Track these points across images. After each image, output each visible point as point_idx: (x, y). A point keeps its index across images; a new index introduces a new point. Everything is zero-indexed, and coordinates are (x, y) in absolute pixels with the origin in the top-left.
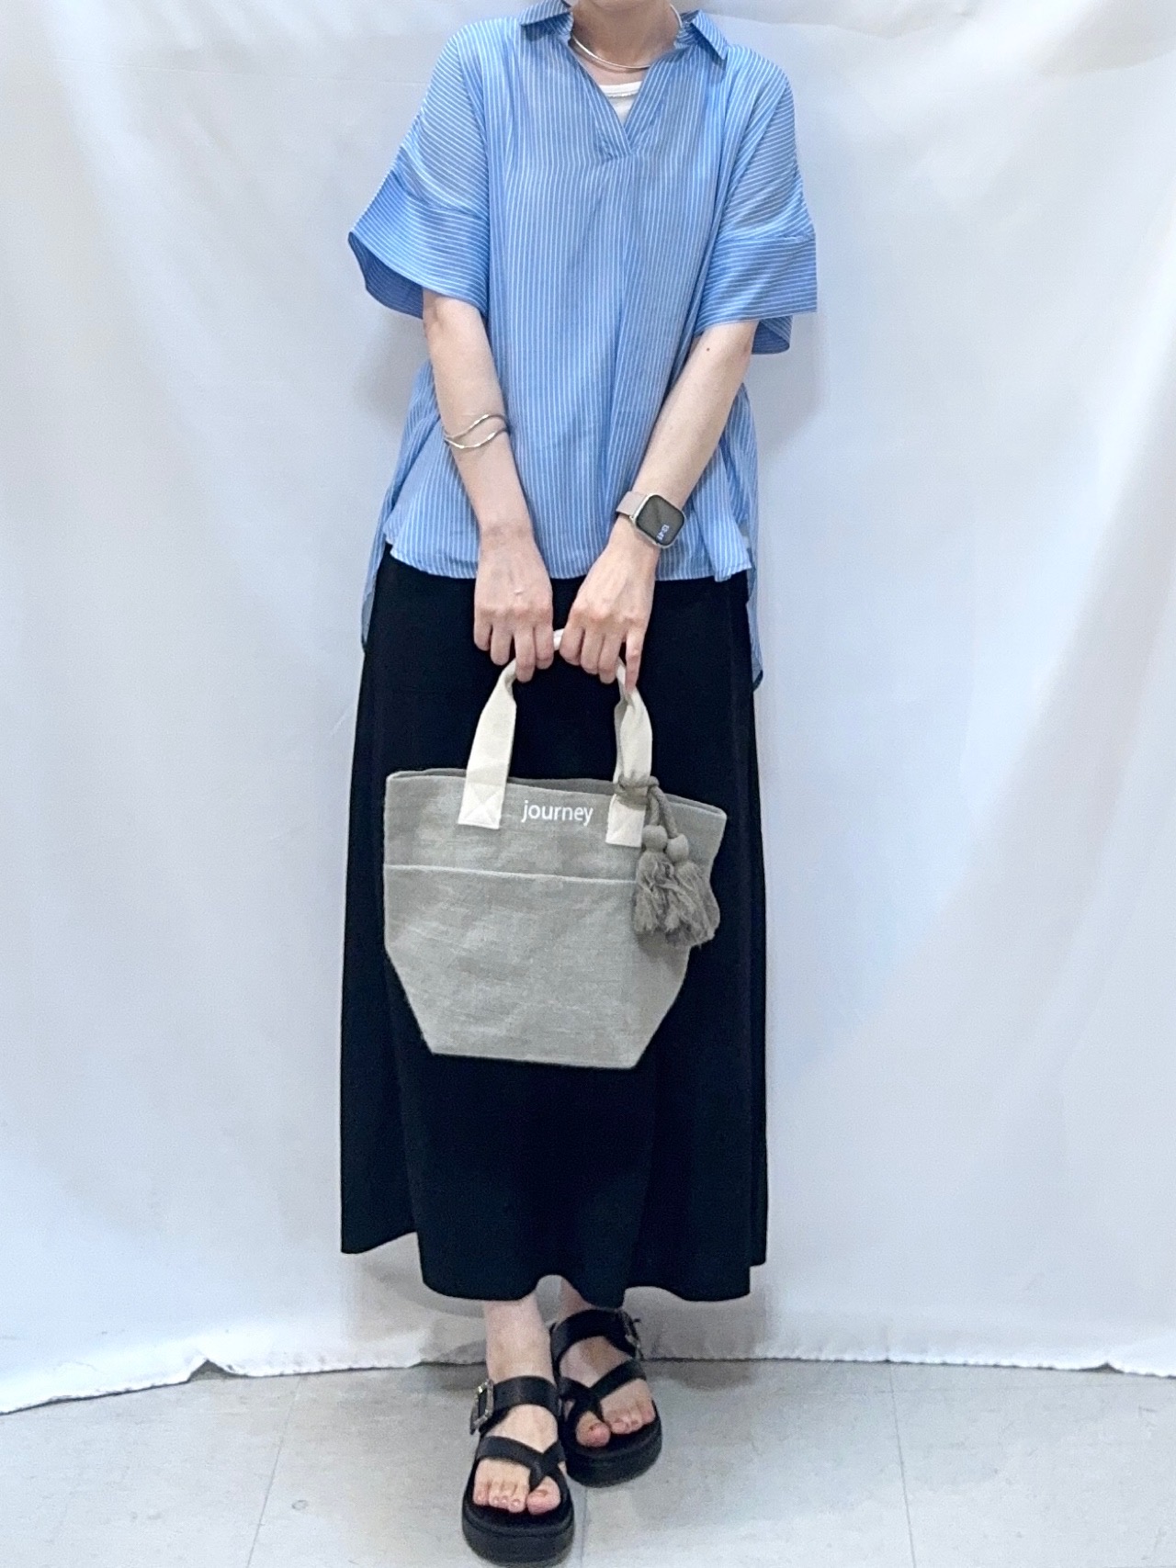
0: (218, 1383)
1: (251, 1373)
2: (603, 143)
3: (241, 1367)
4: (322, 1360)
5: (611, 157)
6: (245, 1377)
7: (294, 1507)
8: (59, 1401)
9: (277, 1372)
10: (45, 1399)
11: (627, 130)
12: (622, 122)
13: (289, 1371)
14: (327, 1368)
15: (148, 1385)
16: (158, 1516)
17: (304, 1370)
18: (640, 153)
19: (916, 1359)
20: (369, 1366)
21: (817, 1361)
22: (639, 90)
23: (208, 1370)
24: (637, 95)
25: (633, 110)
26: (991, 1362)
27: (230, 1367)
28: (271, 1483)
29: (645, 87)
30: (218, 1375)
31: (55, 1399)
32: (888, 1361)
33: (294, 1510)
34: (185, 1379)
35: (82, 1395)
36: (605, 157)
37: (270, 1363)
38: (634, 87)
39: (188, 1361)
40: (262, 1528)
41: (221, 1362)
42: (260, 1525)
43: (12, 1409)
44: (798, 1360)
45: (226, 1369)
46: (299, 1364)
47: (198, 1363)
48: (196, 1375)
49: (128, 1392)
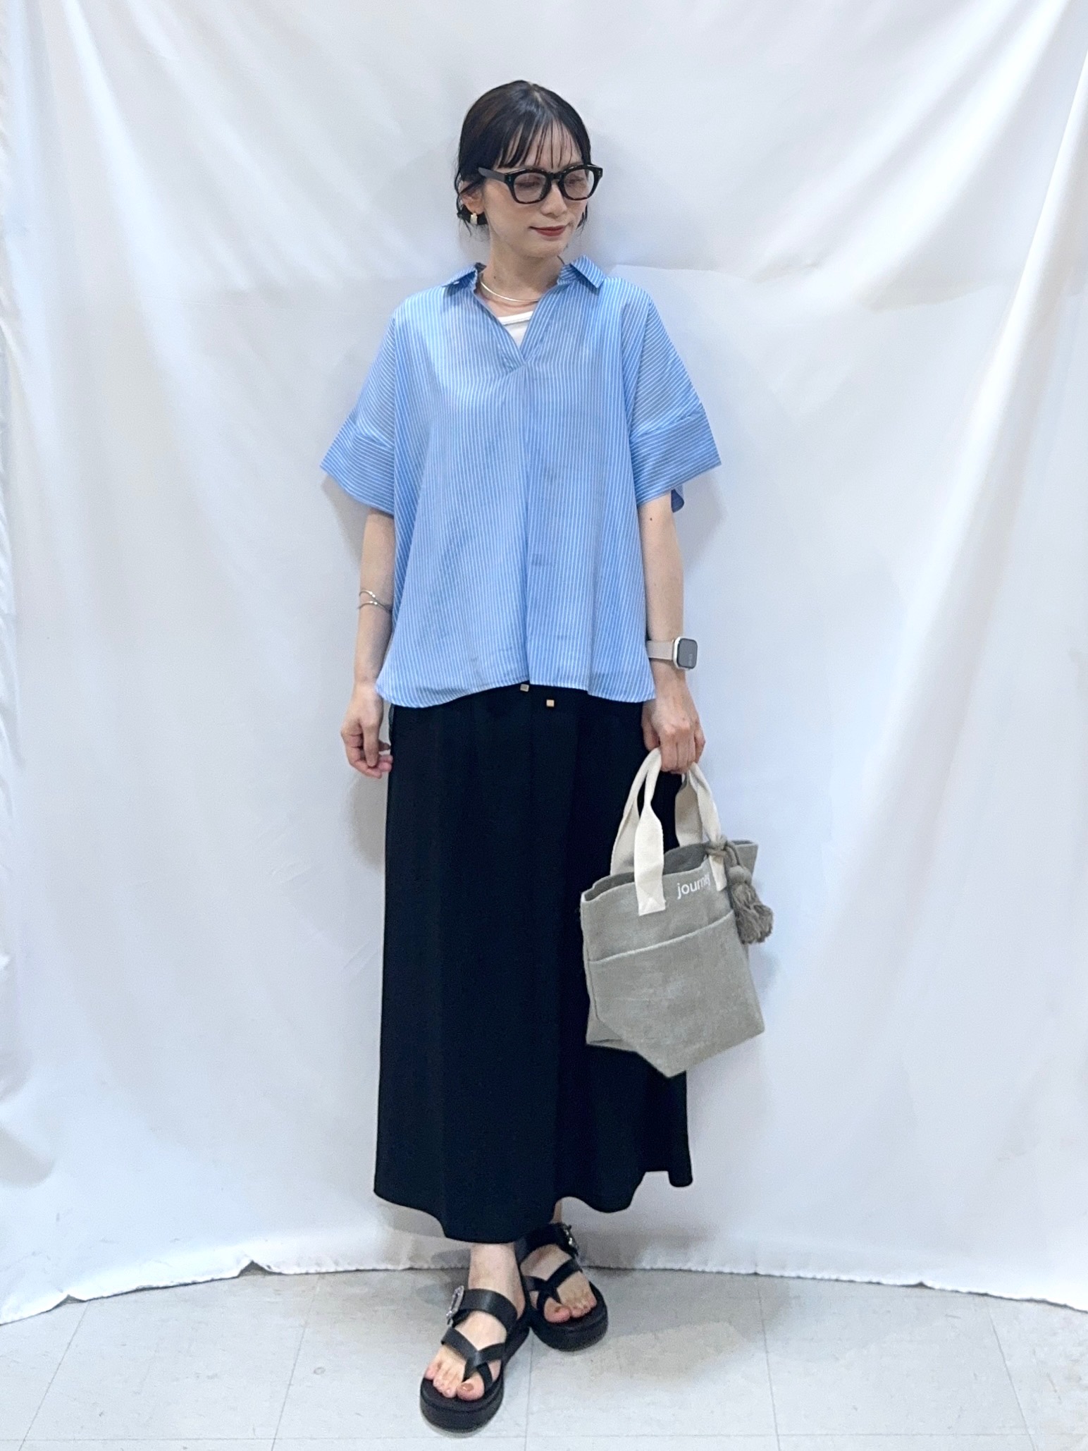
0: (258, 1278)
1: (285, 1272)
2: (505, 360)
3: (279, 1267)
4: (336, 1263)
5: (512, 369)
6: (280, 1274)
7: (315, 1372)
8: (143, 1289)
9: (304, 1271)
10: (134, 1288)
11: (522, 352)
12: (519, 348)
13: (312, 1271)
14: (340, 1269)
15: (209, 1279)
16: (215, 1376)
17: (324, 1270)
18: (531, 362)
19: (777, 1273)
20: (371, 1268)
21: (703, 1272)
22: (532, 317)
23: (253, 1268)
24: (530, 320)
25: (528, 333)
26: (834, 1277)
27: (269, 1267)
28: (298, 1355)
29: (536, 315)
30: (260, 1272)
31: (140, 1288)
32: (756, 1274)
33: (315, 1375)
34: (236, 1274)
35: (161, 1285)
36: (508, 370)
37: (299, 1265)
38: (528, 315)
39: (238, 1262)
40: (291, 1388)
41: (262, 1262)
42: (290, 1385)
43: (110, 1295)
44: (690, 1271)
45: (266, 1268)
46: (318, 1265)
47: (245, 1263)
48: (243, 1273)
49: (194, 1283)
